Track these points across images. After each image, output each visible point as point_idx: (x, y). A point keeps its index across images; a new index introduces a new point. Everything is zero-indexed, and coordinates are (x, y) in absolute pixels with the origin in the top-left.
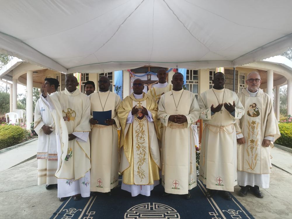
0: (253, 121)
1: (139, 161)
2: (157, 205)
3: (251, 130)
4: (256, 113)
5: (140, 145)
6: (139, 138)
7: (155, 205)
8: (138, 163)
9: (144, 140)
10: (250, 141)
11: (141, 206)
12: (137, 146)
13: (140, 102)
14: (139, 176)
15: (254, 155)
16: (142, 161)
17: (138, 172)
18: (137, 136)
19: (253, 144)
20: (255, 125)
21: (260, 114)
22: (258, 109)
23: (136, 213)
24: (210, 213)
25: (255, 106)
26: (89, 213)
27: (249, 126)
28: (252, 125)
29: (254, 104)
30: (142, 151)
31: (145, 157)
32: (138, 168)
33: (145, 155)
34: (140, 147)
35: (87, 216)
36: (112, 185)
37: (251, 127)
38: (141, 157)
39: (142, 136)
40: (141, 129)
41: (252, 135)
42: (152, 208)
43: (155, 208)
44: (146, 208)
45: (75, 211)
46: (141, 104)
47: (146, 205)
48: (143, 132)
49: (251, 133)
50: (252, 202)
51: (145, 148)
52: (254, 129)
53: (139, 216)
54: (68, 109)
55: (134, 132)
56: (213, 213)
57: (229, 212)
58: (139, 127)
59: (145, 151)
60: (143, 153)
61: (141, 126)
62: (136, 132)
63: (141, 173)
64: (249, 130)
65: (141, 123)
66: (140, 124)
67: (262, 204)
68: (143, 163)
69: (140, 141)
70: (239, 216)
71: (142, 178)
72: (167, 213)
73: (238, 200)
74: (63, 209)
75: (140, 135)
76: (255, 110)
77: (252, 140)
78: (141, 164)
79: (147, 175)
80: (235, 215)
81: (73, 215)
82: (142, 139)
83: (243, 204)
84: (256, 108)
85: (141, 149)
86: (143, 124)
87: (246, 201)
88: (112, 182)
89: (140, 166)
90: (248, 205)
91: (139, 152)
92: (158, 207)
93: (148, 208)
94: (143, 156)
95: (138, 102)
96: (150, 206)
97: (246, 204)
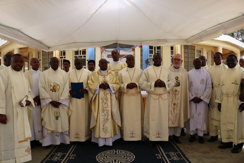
0: (175, 90)
1: (104, 121)
2: (119, 151)
3: (174, 96)
4: (178, 84)
5: (105, 109)
6: (104, 103)
7: (118, 151)
8: (103, 122)
9: (108, 105)
10: (173, 104)
11: (108, 152)
12: (102, 109)
13: (104, 76)
14: (104, 131)
15: (175, 114)
16: (106, 121)
17: (103, 129)
18: (103, 102)
19: (175, 106)
20: (177, 93)
21: (181, 85)
22: (179, 81)
23: (105, 155)
24: (156, 155)
25: (177, 79)
26: (71, 155)
27: (173, 93)
28: (175, 92)
29: (177, 77)
30: (106, 114)
31: (108, 118)
32: (103, 126)
33: (108, 116)
34: (104, 110)
35: (70, 157)
36: (87, 137)
37: (174, 94)
38: (105, 118)
39: (106, 102)
40: (105, 97)
41: (174, 100)
42: (116, 153)
43: (118, 153)
44: (112, 152)
45: (62, 154)
46: (106, 78)
47: (112, 151)
48: (107, 99)
49: (174, 98)
50: (188, 147)
51: (109, 111)
52: (176, 95)
53: (106, 157)
54: (54, 83)
55: (100, 99)
56: (159, 154)
57: (170, 153)
58: (104, 95)
59: (108, 114)
60: (107, 115)
61: (105, 95)
62: (102, 99)
63: (105, 130)
64: (173, 96)
65: (106, 92)
66: (104, 93)
67: (194, 148)
68: (107, 122)
69: (104, 106)
70: (176, 155)
71: (106, 133)
72: (127, 155)
73: (179, 147)
74: (53, 153)
75: (105, 101)
76: (177, 82)
77: (174, 103)
78: (105, 122)
79: (109, 131)
80: (173, 155)
81: (61, 156)
82: (106, 104)
83: (181, 149)
84: (178, 80)
85: (105, 112)
86: (107, 93)
87: (184, 147)
88: (87, 135)
89: (104, 125)
90: (184, 149)
91: (104, 114)
92: (120, 152)
93: (113, 153)
94: (107, 117)
95: (104, 77)
96: (114, 152)
97: (183, 149)
